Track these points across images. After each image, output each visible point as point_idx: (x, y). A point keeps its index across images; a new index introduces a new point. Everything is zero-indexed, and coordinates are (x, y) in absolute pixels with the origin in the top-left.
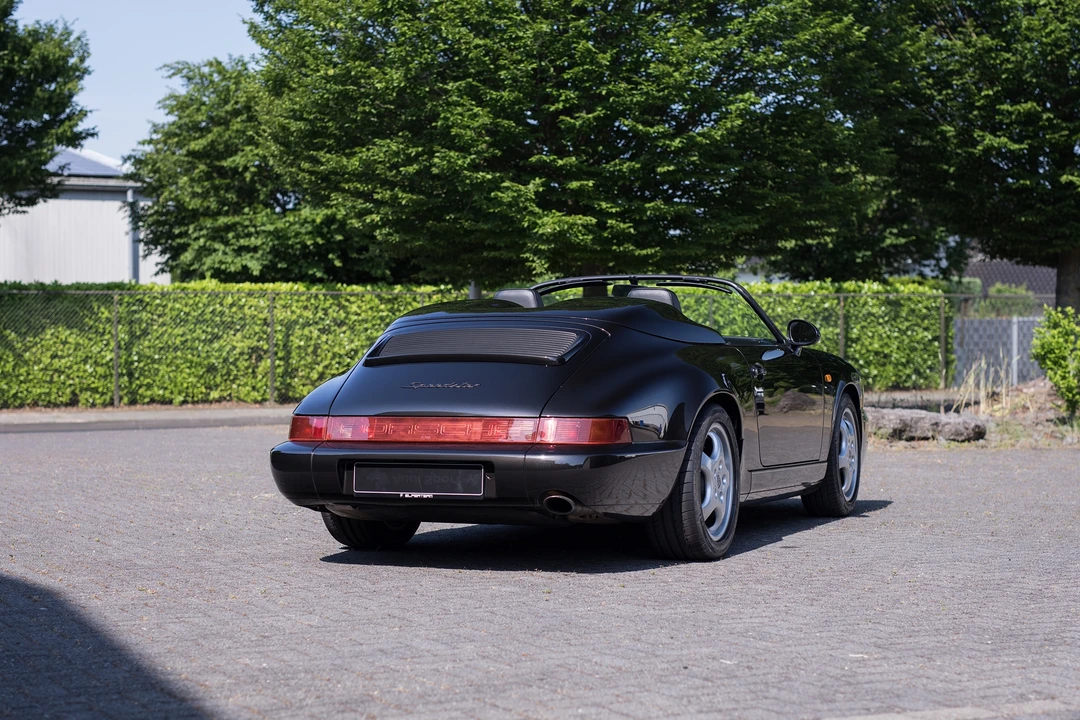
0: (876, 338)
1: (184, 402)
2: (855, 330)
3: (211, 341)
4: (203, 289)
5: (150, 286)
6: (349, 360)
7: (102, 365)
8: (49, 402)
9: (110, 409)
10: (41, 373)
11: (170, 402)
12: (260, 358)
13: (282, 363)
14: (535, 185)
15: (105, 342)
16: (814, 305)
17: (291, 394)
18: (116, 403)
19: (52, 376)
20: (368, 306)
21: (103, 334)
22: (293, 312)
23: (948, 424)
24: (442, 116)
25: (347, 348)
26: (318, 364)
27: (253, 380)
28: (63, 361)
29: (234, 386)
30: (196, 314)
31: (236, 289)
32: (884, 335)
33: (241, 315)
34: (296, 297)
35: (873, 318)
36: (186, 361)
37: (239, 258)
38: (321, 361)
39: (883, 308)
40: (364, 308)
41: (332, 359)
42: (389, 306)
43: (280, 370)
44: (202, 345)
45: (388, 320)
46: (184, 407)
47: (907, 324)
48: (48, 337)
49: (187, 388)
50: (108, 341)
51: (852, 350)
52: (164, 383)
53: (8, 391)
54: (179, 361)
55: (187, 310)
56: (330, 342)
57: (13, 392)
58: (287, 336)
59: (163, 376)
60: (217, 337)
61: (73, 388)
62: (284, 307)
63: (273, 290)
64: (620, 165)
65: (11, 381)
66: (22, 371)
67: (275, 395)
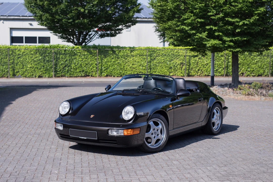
3: (171, 61)
5: (156, 48)
6: (206, 66)
7: (144, 67)
10: (130, 68)
12: (183, 65)
15: (145, 61)
17: (190, 74)
19: (132, 69)
21: (145, 59)
22: (192, 54)
25: (205, 63)
26: (198, 67)
27: (181, 71)
28: (135, 66)
29: (176, 72)
31: (178, 48)
33: (178, 55)
36: (165, 66)
38: (199, 66)
41: (202, 66)
43: (188, 68)
44: (169, 62)
45: (216, 56)
48: (131, 60)
49: (165, 72)
50: (146, 61)
54: (163, 66)
55: (165, 53)
56: (201, 62)
57: (123, 73)
58: (190, 60)
59: (159, 70)
60: (173, 60)
61: (137, 72)
65: (123, 70)
66: (125, 68)
67: (187, 75)
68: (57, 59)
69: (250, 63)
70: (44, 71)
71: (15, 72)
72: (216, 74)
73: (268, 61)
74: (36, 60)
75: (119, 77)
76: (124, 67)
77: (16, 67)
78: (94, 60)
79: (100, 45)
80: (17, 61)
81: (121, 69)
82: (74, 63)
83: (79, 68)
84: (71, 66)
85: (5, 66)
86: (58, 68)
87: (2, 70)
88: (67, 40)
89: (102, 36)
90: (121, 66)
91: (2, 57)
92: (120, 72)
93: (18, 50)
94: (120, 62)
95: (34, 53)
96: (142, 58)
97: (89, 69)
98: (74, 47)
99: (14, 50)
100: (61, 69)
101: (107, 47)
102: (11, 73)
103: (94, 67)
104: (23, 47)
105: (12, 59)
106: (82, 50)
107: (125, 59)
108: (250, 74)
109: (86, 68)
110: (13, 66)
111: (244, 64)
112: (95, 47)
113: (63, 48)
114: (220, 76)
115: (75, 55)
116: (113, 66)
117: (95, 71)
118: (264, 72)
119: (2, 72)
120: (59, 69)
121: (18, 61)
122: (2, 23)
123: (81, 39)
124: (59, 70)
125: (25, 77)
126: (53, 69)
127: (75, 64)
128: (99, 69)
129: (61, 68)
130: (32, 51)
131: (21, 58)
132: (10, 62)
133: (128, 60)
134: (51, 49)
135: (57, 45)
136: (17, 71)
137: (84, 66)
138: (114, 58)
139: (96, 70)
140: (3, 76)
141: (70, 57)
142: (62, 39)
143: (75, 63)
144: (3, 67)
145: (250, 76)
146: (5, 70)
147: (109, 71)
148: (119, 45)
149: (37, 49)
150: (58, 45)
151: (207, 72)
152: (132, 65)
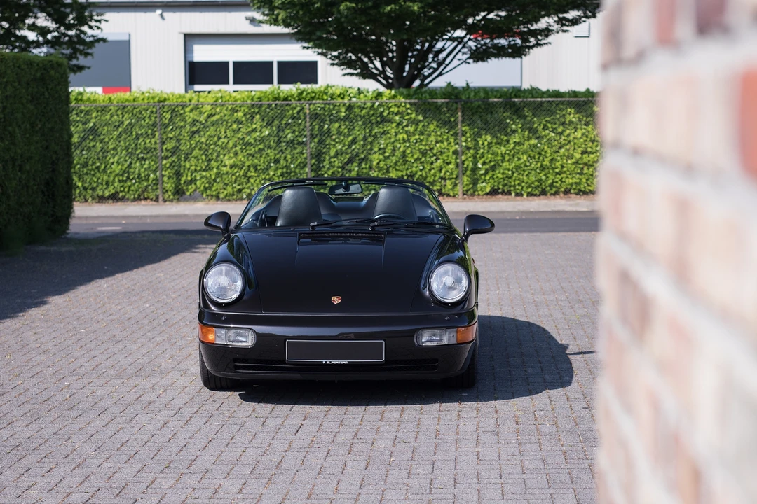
8: (580, 190)
10: (574, 166)
19: (582, 169)
28: (592, 156)
48: (579, 135)
53: (546, 181)
57: (550, 181)
65: (549, 173)
66: (558, 164)
68: (323, 137)
70: (278, 177)
71: (180, 180)
74: (252, 141)
75: (535, 195)
76: (552, 160)
77: (185, 166)
78: (447, 140)
79: (471, 85)
80: (188, 144)
81: (543, 168)
82: (380, 149)
83: (397, 167)
84: (371, 161)
85: (147, 162)
86: (324, 167)
87: (139, 174)
88: (359, 71)
89: (479, 55)
90: (541, 158)
91: (140, 132)
92: (540, 180)
93: (191, 107)
94: (539, 145)
95: (245, 115)
97: (430, 170)
98: (379, 95)
99: (180, 108)
100: (335, 169)
101: (495, 93)
102: (169, 185)
103: (448, 164)
104: (210, 95)
105: (171, 138)
106: (408, 106)
107: (557, 134)
109: (421, 168)
110: (174, 161)
112: (452, 93)
113: (343, 98)
115: (384, 120)
116: (516, 159)
117: (451, 177)
119: (140, 183)
120: (329, 169)
121: (191, 145)
122: (159, 18)
123: (407, 67)
124: (330, 173)
125: (214, 198)
126: (307, 170)
127: (385, 152)
128: (466, 169)
129: (334, 167)
130: (237, 111)
131: (202, 133)
132: (164, 147)
133: (568, 135)
134: (303, 101)
135: (322, 89)
136: (189, 178)
137: (413, 161)
138: (520, 130)
139: (455, 173)
140: (142, 197)
141: (368, 131)
142: (342, 67)
143: (384, 149)
144: (142, 165)
146: (149, 176)
147: (500, 176)
148: (535, 85)
149: (253, 103)
150: (328, 86)
152: (580, 156)
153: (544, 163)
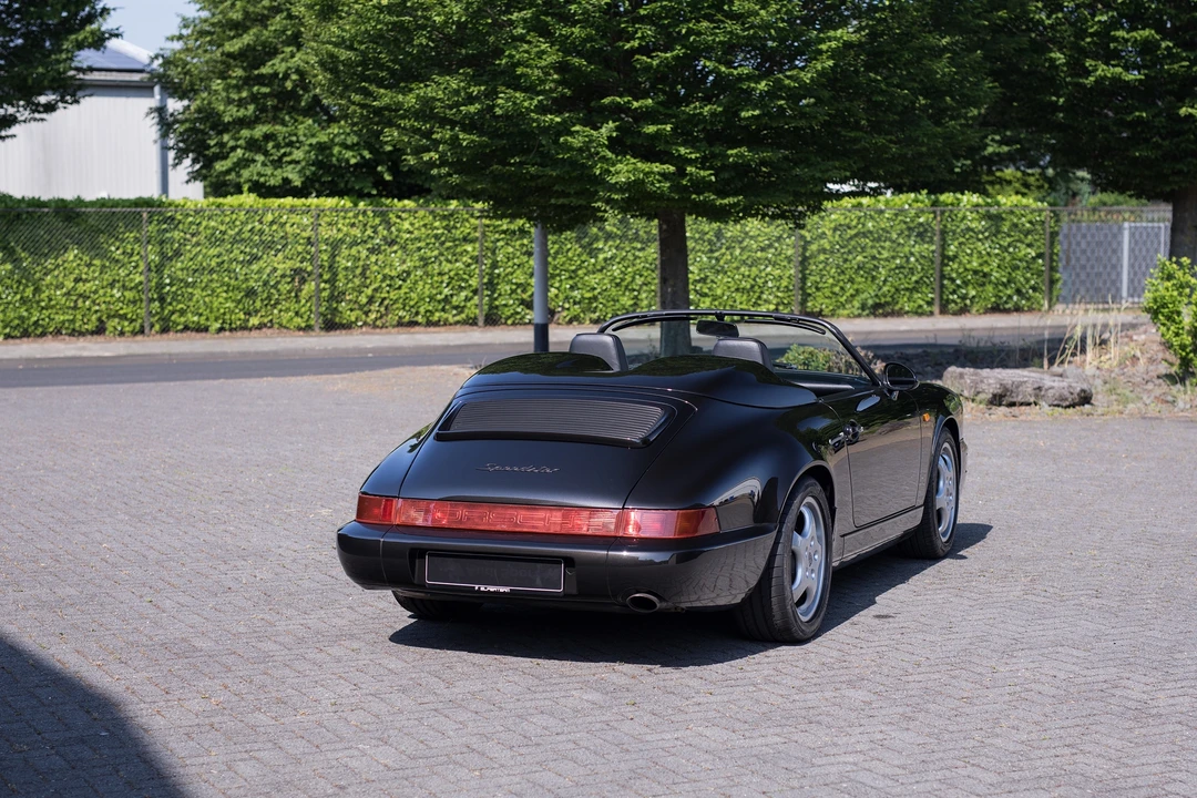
0: (975, 255)
1: (221, 329)
2: (952, 247)
3: (250, 262)
4: (240, 205)
5: (182, 202)
6: (400, 282)
7: (131, 289)
8: (74, 330)
9: (139, 338)
10: (64, 299)
11: (206, 329)
12: (303, 281)
13: (327, 286)
14: (608, 129)
15: (133, 264)
16: (908, 220)
17: (337, 320)
18: (147, 331)
19: (76, 301)
20: (422, 223)
21: (131, 255)
22: (339, 230)
23: (1052, 388)
24: (507, 53)
25: (399, 269)
26: (367, 287)
27: (296, 306)
28: (88, 285)
29: (276, 311)
30: (233, 233)
31: (276, 205)
32: (984, 252)
33: (282, 234)
34: (342, 214)
35: (971, 234)
36: (223, 284)
37: (280, 170)
38: (370, 284)
39: (983, 223)
40: (417, 225)
41: (382, 281)
42: (444, 224)
43: (325, 294)
44: (240, 266)
45: (443, 239)
46: (221, 335)
47: (1008, 240)
48: (71, 258)
49: (224, 314)
50: (136, 262)
51: (949, 268)
52: (199, 308)
53: (29, 319)
54: (214, 285)
55: (223, 228)
56: (379, 263)
57: (35, 319)
58: (333, 256)
59: (198, 302)
60: (256, 258)
61: (99, 314)
62: (330, 224)
63: (317, 206)
64: (701, 108)
65: (32, 307)
66: (43, 296)
67: (320, 321)
69: (580, 267)
72: (445, 315)
73: (650, 259)
75: (15, 337)
76: (36, 291)
81: (24, 301)
90: (21, 288)
92: (21, 318)
96: (118, 252)
108: (582, 315)
111: (558, 271)
114: (458, 326)
118: (635, 304)
145: (580, 323)
151: (407, 308)
152: (73, 284)
153: (26, 295)
